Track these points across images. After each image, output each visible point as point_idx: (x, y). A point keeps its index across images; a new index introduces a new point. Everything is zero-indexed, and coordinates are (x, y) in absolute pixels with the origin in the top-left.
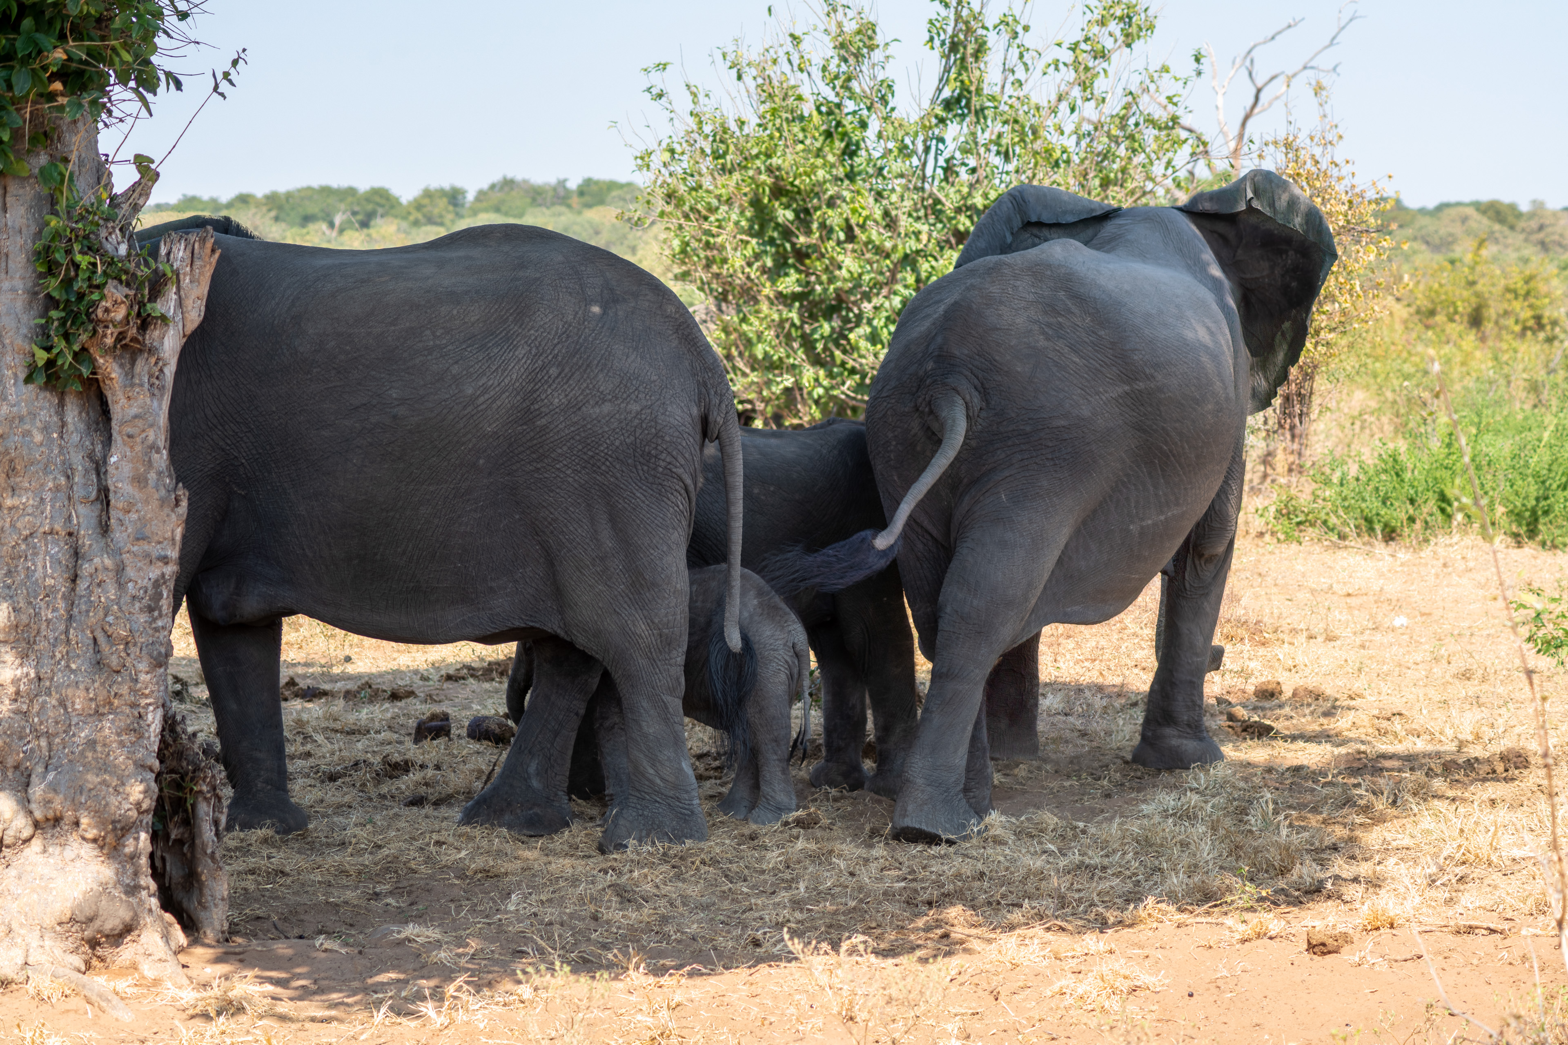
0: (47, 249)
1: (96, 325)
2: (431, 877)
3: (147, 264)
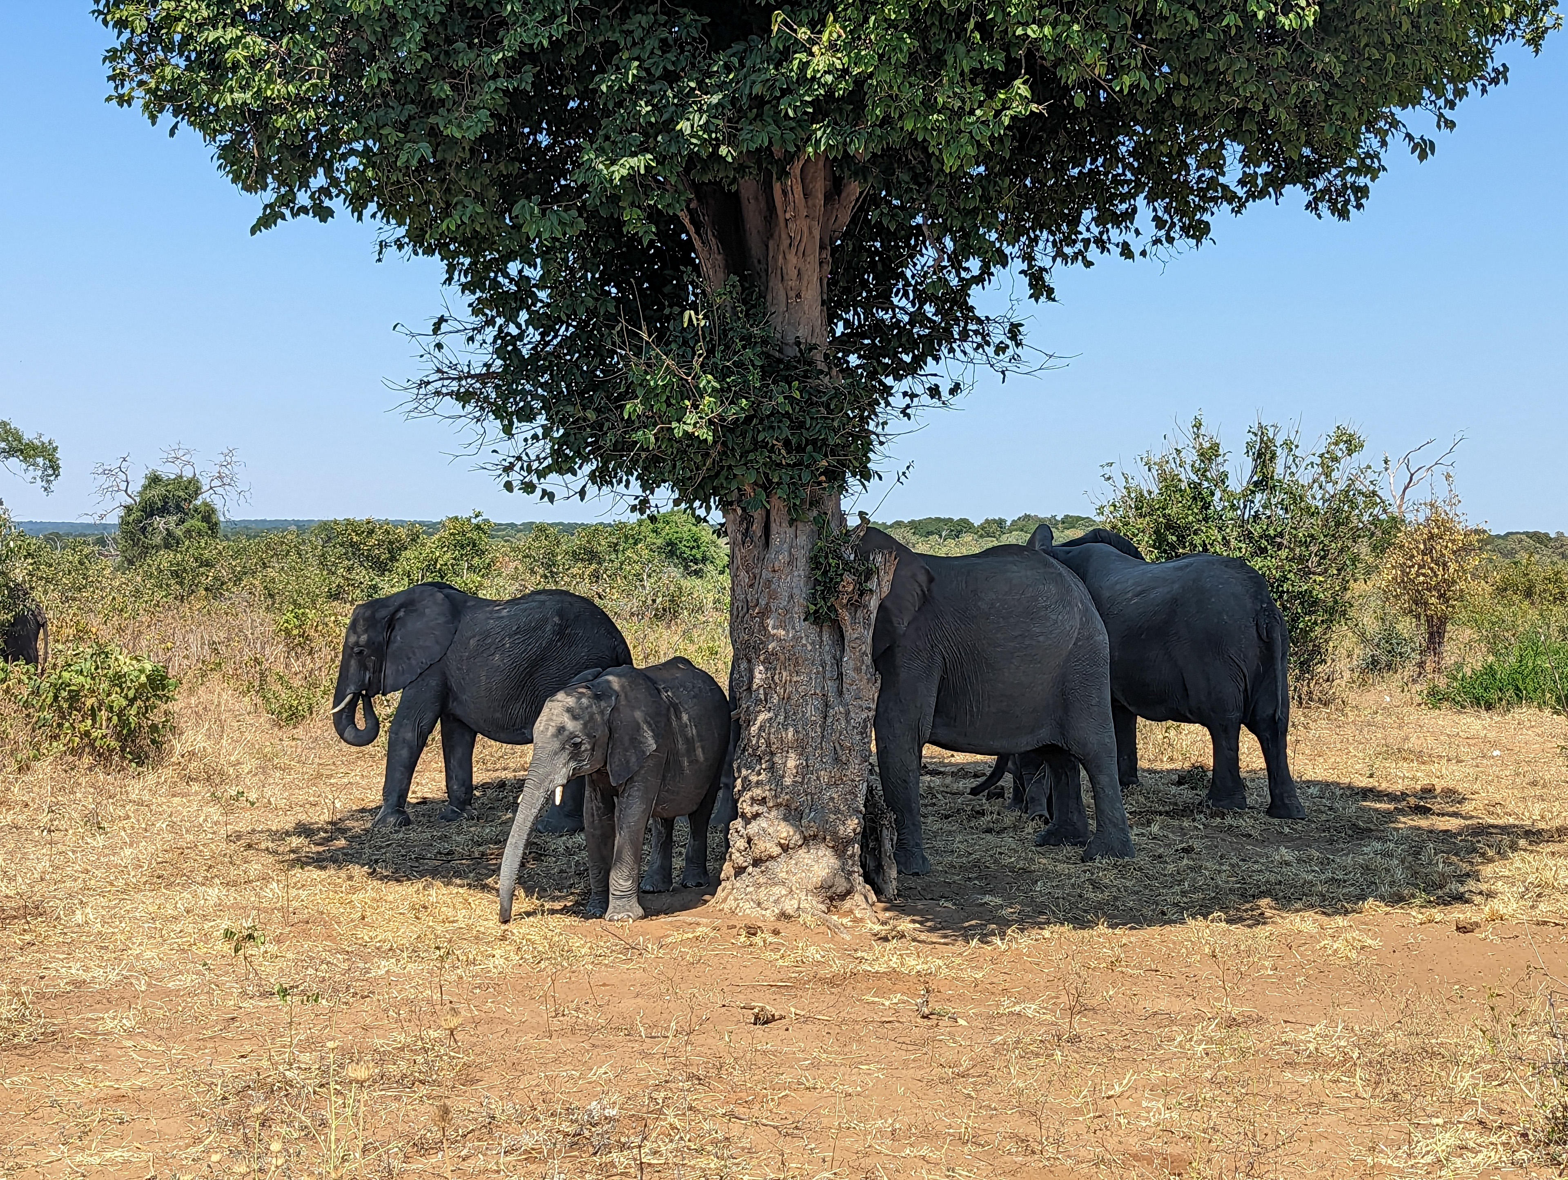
1: (838, 594)
2: (997, 870)
3: (863, 565)
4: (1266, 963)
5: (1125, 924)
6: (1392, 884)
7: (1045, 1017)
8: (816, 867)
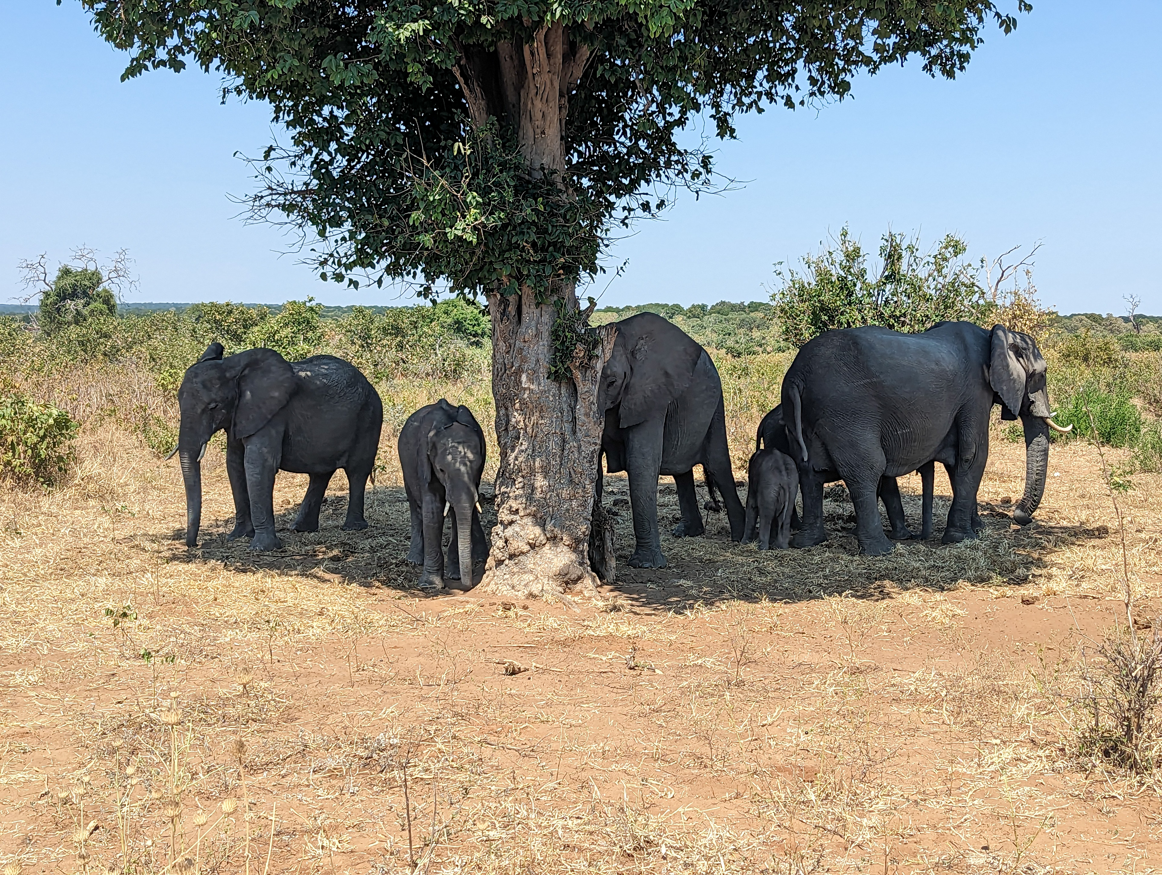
0: (556, 330)
1: (573, 358)
4: (883, 627)
5: (781, 600)
6: (977, 569)
7: (720, 668)
8: (555, 560)
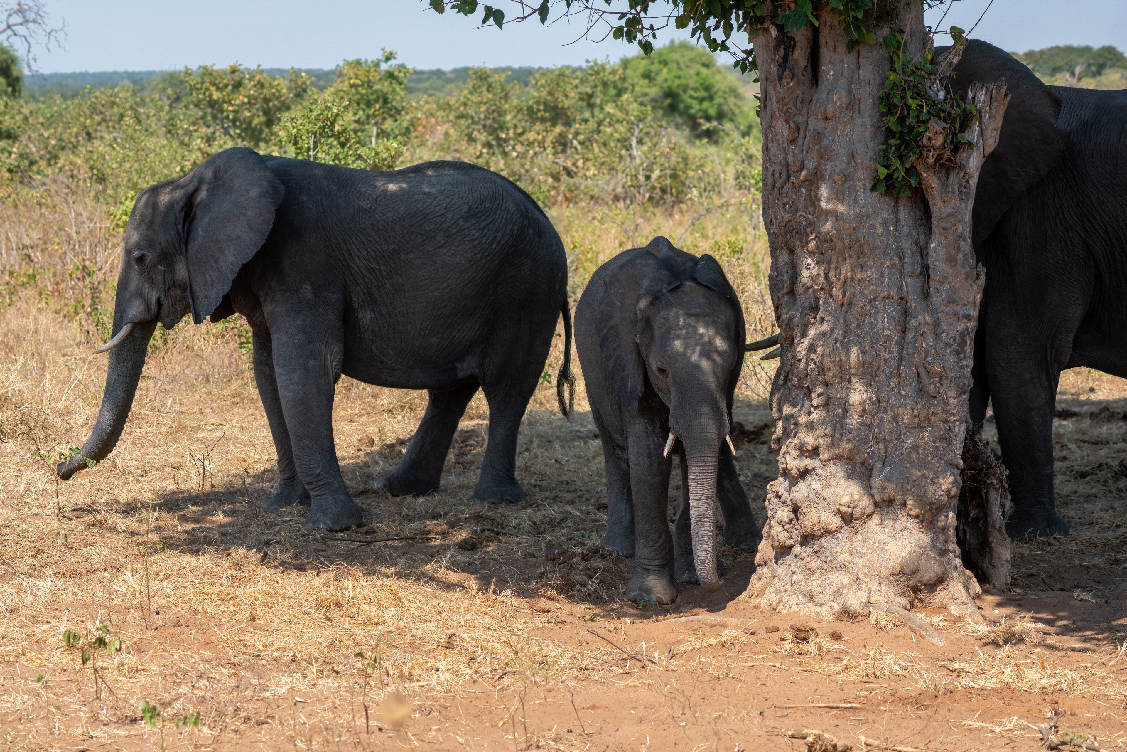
0: (888, 95)
1: (922, 150)
3: (959, 106)
8: (893, 545)
